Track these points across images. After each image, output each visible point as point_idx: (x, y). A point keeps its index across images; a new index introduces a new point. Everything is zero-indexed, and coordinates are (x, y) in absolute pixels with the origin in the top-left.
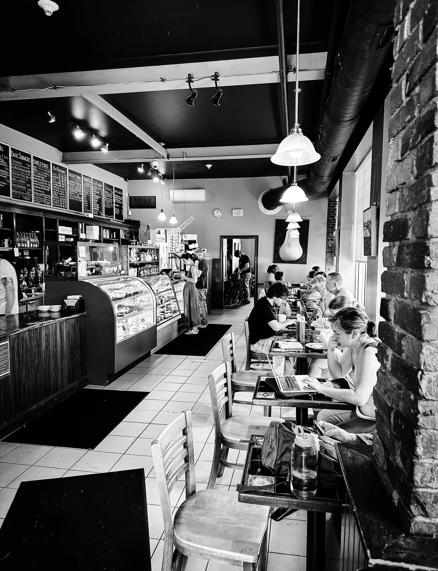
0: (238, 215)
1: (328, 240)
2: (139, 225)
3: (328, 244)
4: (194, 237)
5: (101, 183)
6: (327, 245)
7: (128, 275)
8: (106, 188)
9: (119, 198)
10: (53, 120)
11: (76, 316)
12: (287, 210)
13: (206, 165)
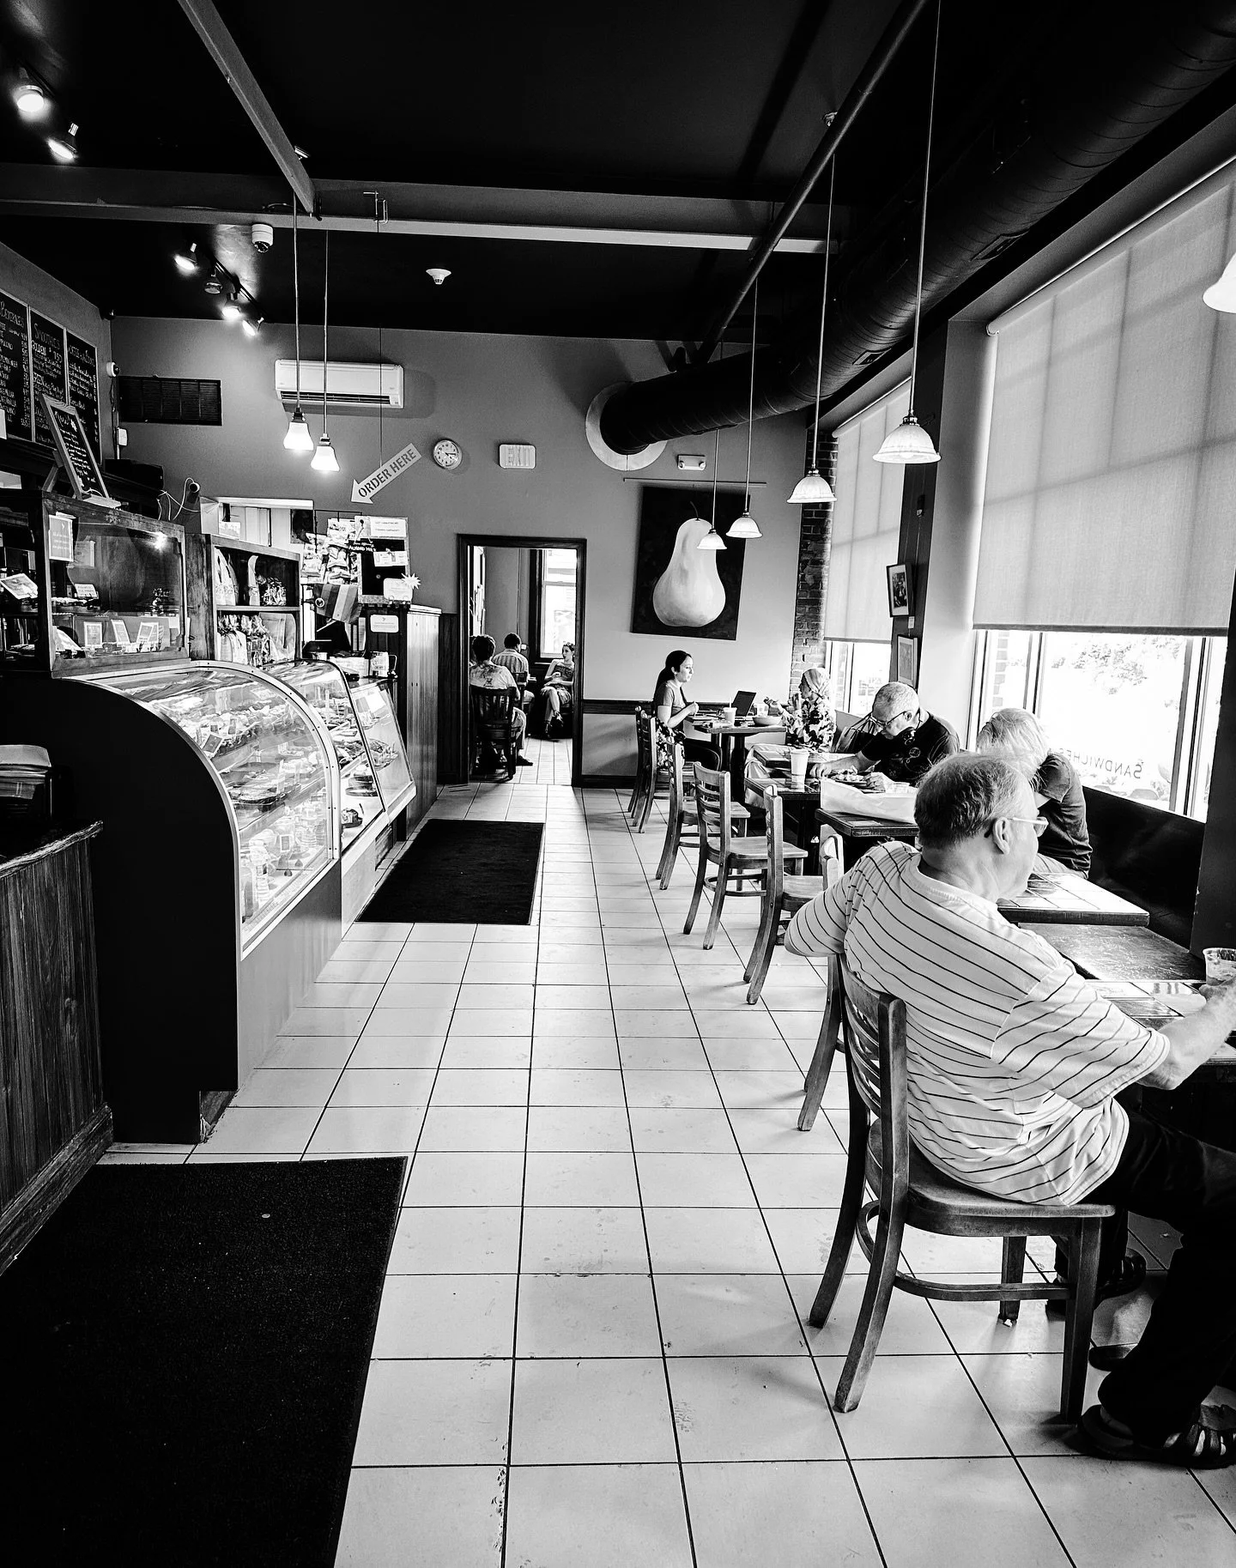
0: (519, 466)
1: (803, 564)
2: (160, 485)
3: (803, 576)
4: (394, 528)
5: (18, 309)
6: (801, 579)
7: (212, 657)
8: (39, 332)
9: (83, 376)
11: (57, 846)
12: (681, 458)
13: (430, 272)
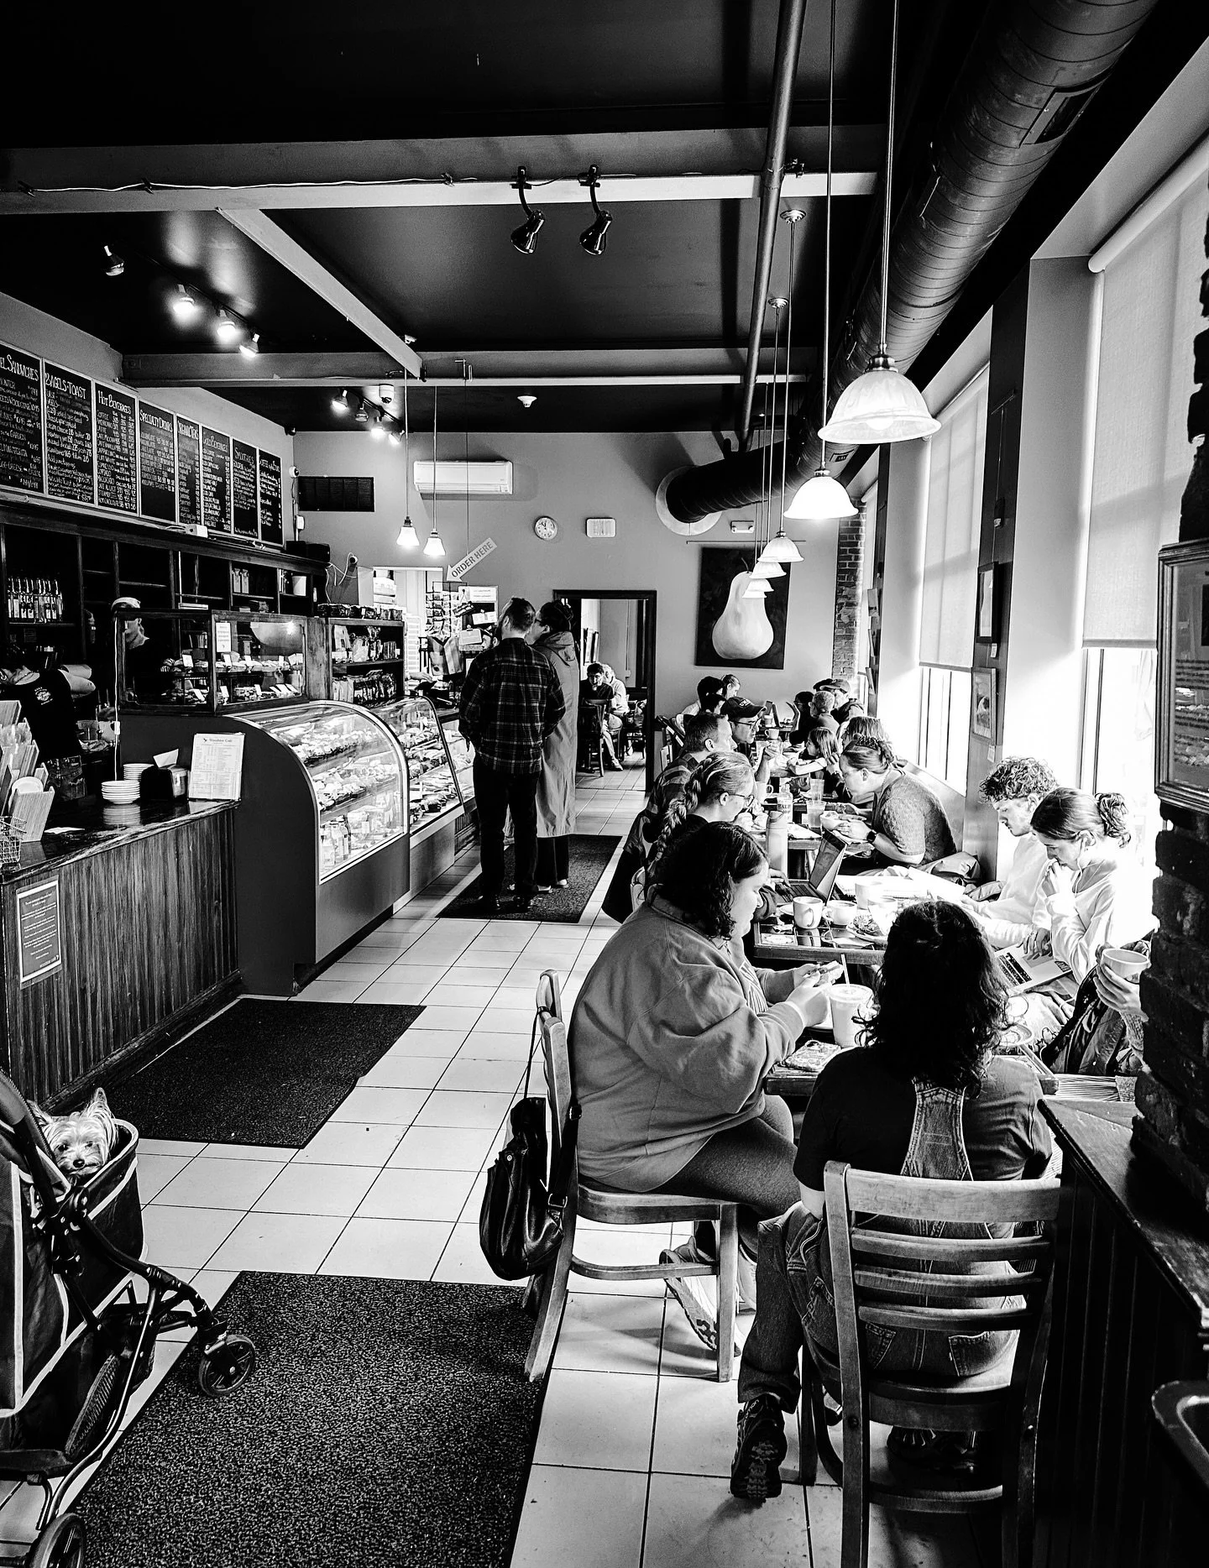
0: (602, 535)
1: (839, 606)
2: (328, 558)
3: (840, 616)
4: (488, 594)
5: (223, 439)
6: (837, 619)
7: (330, 698)
8: (238, 454)
9: (270, 480)
10: (117, 271)
12: (733, 524)
13: (521, 398)
